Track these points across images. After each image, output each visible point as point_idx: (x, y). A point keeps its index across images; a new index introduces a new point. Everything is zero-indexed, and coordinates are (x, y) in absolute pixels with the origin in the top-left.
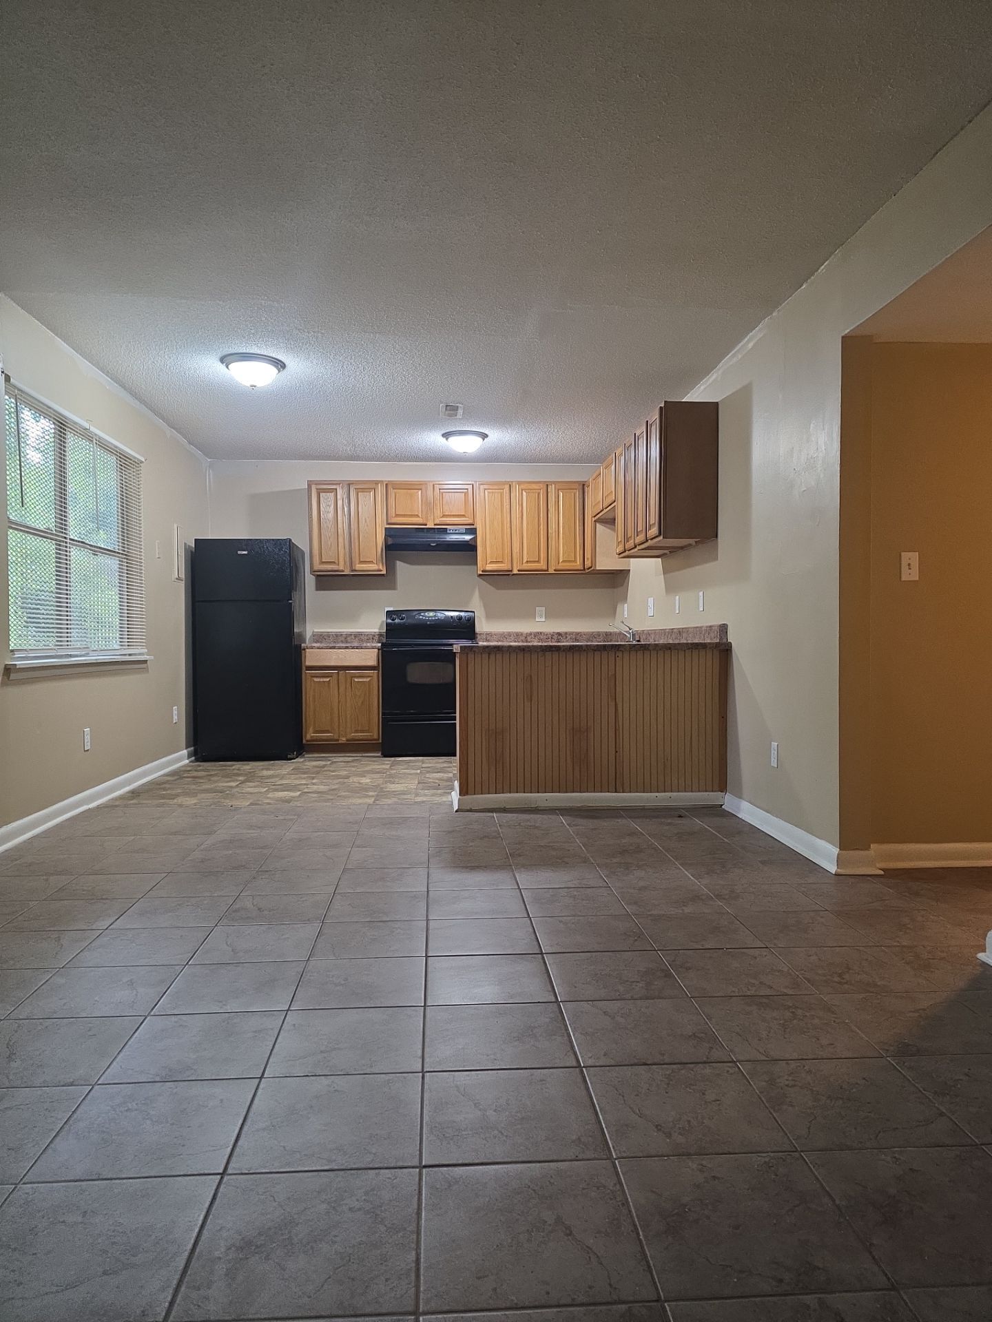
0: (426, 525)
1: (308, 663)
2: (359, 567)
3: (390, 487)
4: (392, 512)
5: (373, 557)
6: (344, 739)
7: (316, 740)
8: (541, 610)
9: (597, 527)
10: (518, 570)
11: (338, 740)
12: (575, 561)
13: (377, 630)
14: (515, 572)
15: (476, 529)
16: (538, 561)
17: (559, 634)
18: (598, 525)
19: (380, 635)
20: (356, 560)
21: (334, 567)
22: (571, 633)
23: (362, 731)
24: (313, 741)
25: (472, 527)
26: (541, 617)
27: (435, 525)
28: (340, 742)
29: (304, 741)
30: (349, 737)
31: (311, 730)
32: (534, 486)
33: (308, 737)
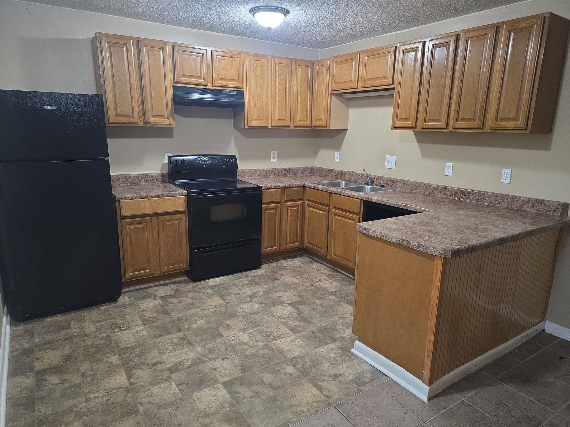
0: (206, 86)
1: (124, 214)
2: (152, 120)
3: (177, 49)
4: (178, 72)
5: (165, 113)
6: (159, 272)
7: (135, 277)
8: (274, 153)
9: (332, 98)
10: (272, 126)
11: (154, 274)
12: (306, 120)
13: (159, 172)
14: (270, 127)
15: (244, 91)
16: (285, 120)
17: (286, 170)
18: (332, 96)
19: (163, 175)
20: (149, 114)
21: (130, 120)
22: (292, 169)
23: (174, 264)
24: (133, 278)
25: (241, 90)
26: (274, 158)
27: (213, 86)
28: (155, 275)
29: (123, 280)
30: (163, 270)
31: (130, 270)
32: (284, 61)
33: (128, 276)
